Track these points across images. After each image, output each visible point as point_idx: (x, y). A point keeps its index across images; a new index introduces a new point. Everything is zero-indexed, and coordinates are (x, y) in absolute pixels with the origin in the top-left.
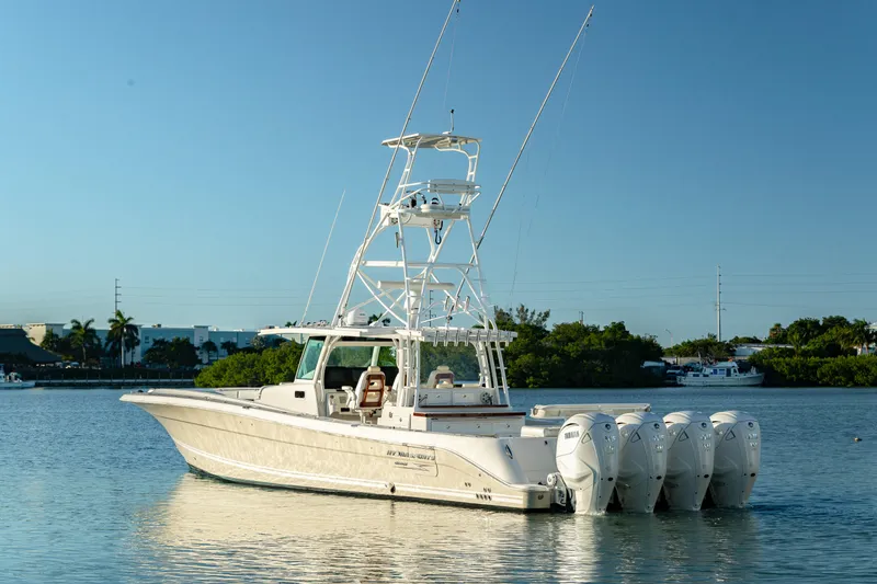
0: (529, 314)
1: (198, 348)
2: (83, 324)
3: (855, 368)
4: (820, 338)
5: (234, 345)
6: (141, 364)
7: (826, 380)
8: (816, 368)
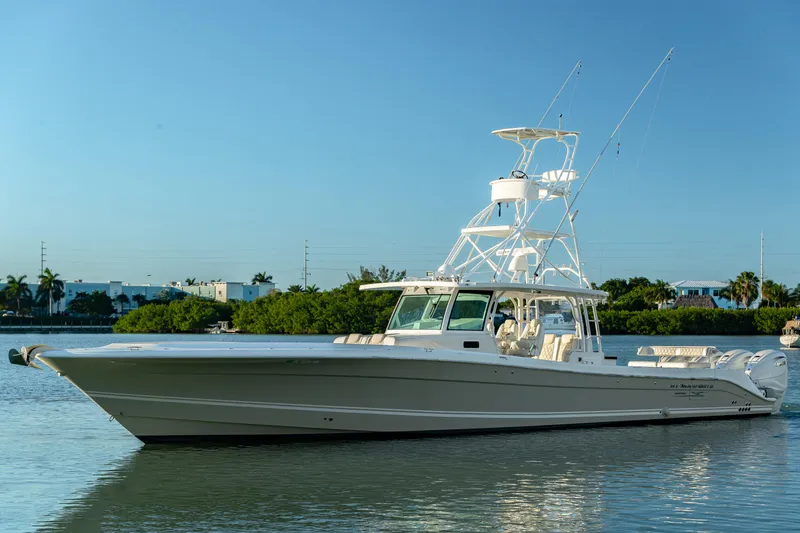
0: (389, 273)
1: (114, 300)
2: (17, 280)
3: (657, 320)
4: (628, 295)
5: (143, 297)
6: (66, 313)
7: (634, 329)
8: (625, 319)
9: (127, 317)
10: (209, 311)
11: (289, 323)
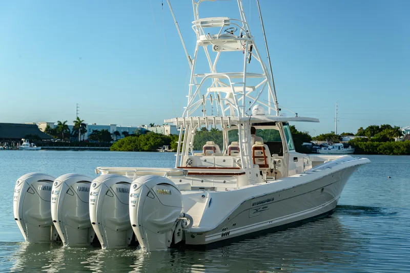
1: (112, 134)
2: (62, 123)
3: (394, 147)
4: (379, 134)
5: (127, 133)
6: (87, 141)
7: (381, 152)
8: (377, 146)
9: (117, 143)
10: (159, 140)
11: (199, 146)
